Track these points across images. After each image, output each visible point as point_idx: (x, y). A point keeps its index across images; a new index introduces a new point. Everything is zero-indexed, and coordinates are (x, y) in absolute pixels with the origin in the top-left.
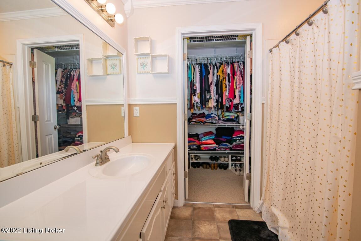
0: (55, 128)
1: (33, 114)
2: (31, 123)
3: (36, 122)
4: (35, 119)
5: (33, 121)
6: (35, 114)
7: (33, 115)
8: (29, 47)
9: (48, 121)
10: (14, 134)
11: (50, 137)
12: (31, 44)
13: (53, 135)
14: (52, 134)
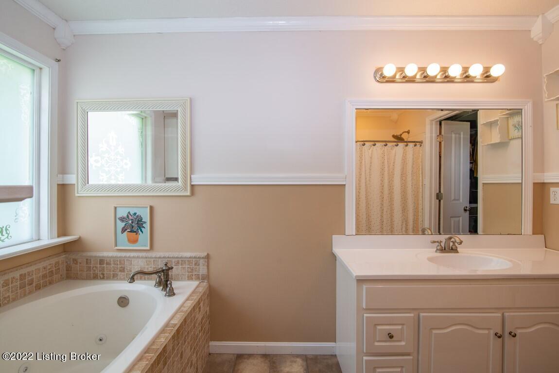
0: (465, 210)
1: (438, 192)
2: (435, 202)
3: (440, 201)
4: (439, 197)
5: (437, 199)
6: (440, 191)
7: (437, 194)
8: (437, 121)
9: (455, 200)
10: (420, 211)
11: (457, 219)
12: (439, 118)
13: (461, 218)
14: (459, 217)
